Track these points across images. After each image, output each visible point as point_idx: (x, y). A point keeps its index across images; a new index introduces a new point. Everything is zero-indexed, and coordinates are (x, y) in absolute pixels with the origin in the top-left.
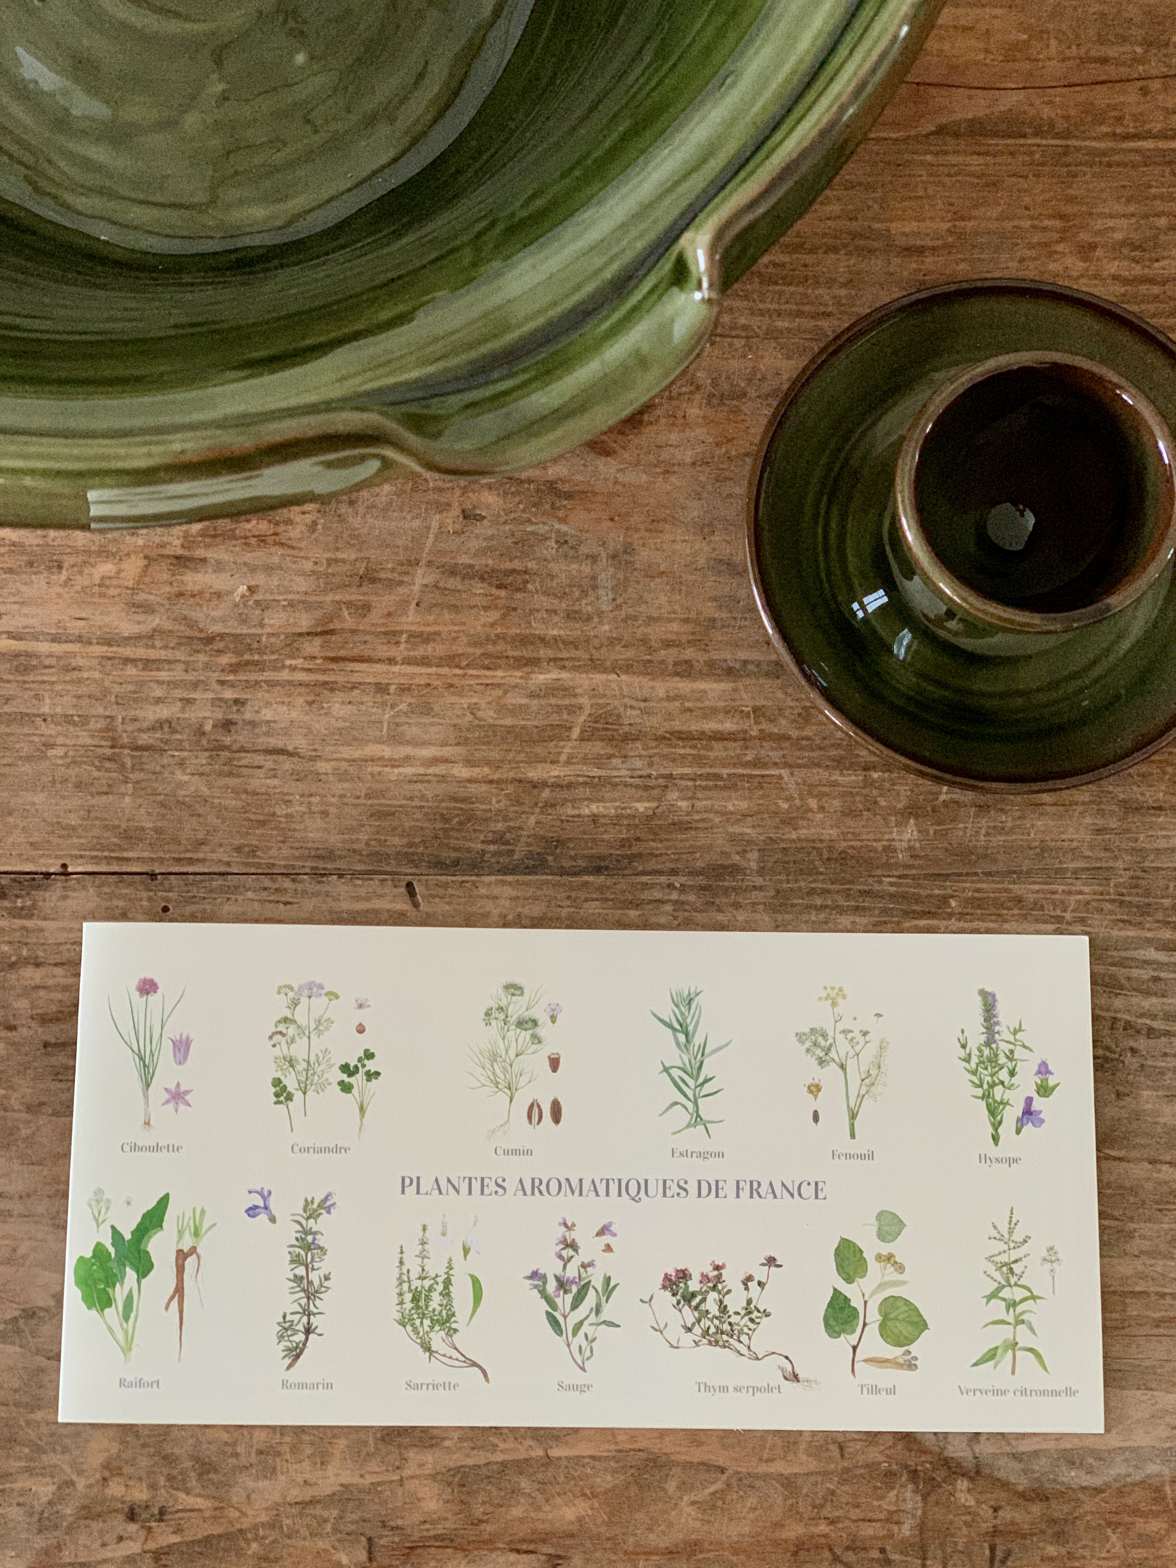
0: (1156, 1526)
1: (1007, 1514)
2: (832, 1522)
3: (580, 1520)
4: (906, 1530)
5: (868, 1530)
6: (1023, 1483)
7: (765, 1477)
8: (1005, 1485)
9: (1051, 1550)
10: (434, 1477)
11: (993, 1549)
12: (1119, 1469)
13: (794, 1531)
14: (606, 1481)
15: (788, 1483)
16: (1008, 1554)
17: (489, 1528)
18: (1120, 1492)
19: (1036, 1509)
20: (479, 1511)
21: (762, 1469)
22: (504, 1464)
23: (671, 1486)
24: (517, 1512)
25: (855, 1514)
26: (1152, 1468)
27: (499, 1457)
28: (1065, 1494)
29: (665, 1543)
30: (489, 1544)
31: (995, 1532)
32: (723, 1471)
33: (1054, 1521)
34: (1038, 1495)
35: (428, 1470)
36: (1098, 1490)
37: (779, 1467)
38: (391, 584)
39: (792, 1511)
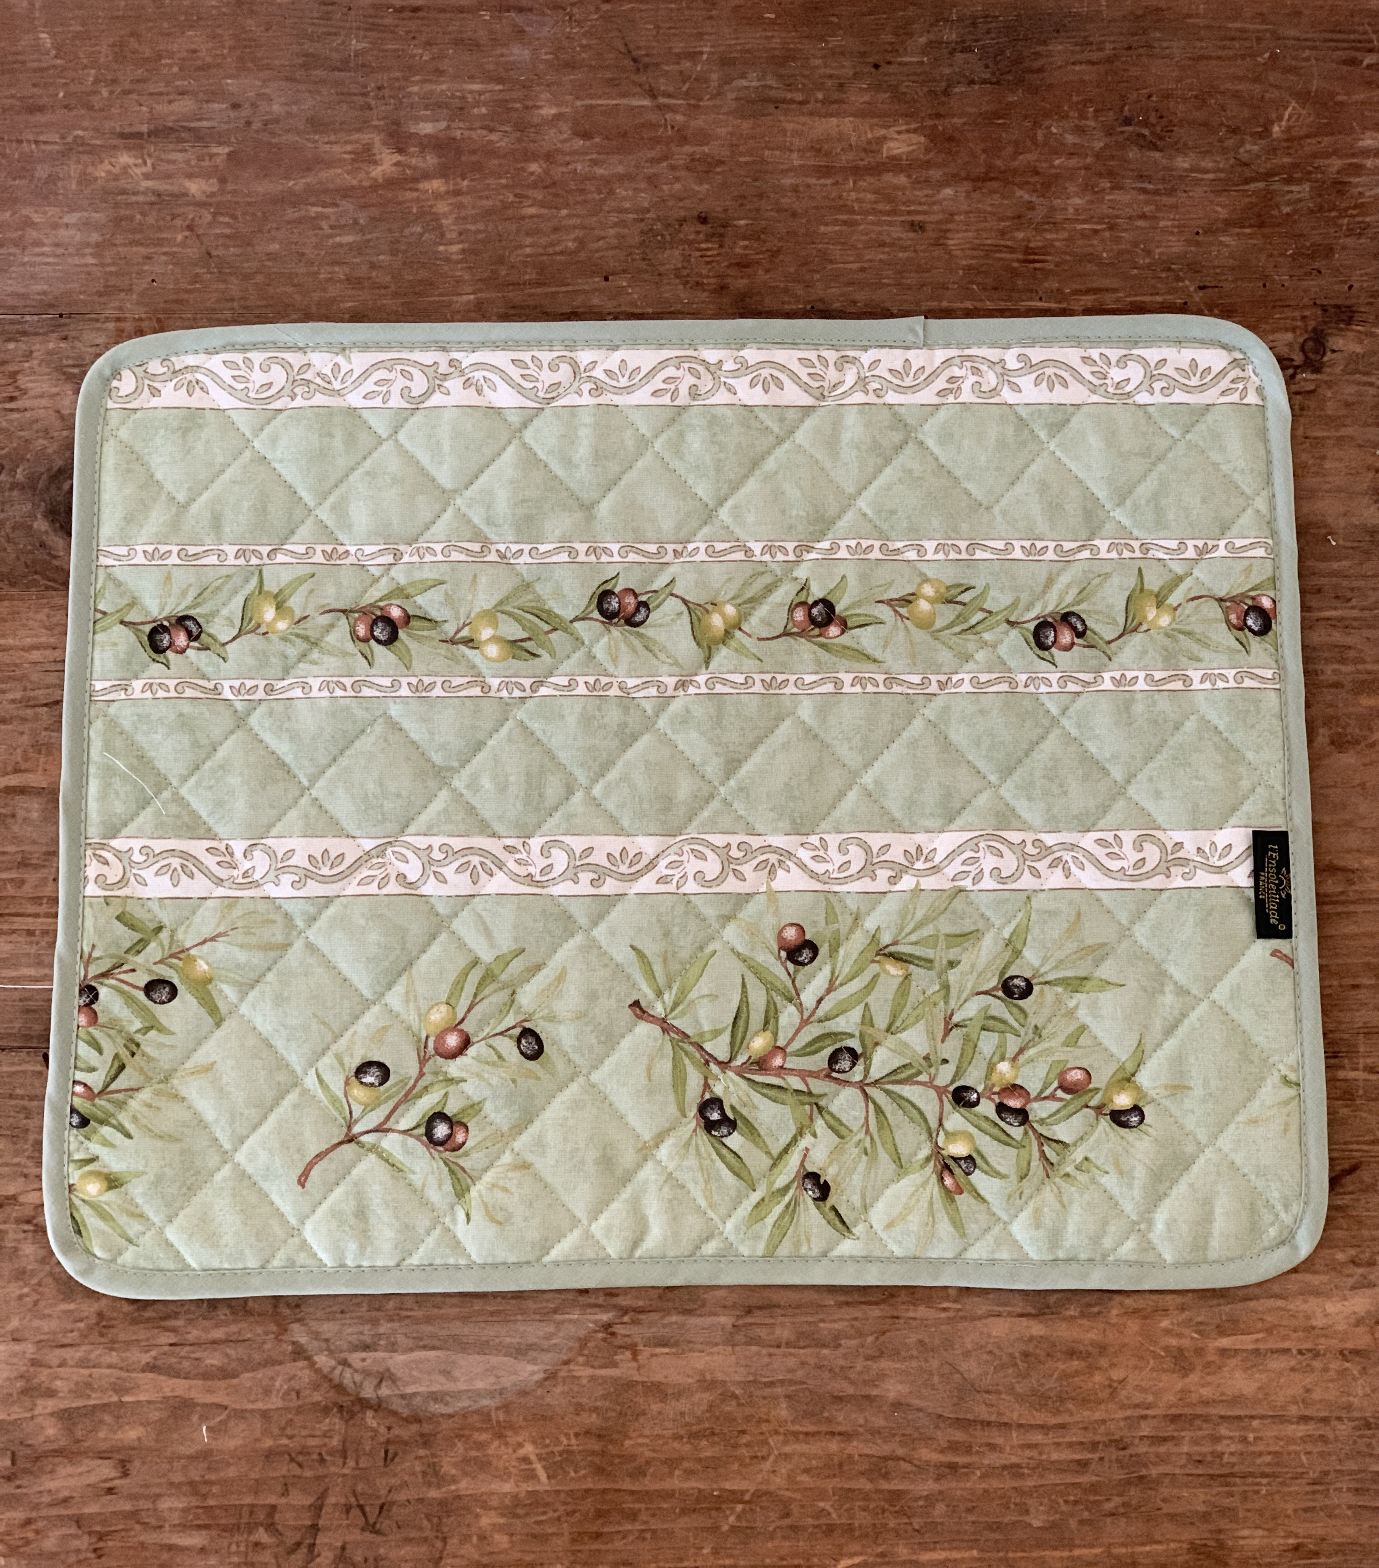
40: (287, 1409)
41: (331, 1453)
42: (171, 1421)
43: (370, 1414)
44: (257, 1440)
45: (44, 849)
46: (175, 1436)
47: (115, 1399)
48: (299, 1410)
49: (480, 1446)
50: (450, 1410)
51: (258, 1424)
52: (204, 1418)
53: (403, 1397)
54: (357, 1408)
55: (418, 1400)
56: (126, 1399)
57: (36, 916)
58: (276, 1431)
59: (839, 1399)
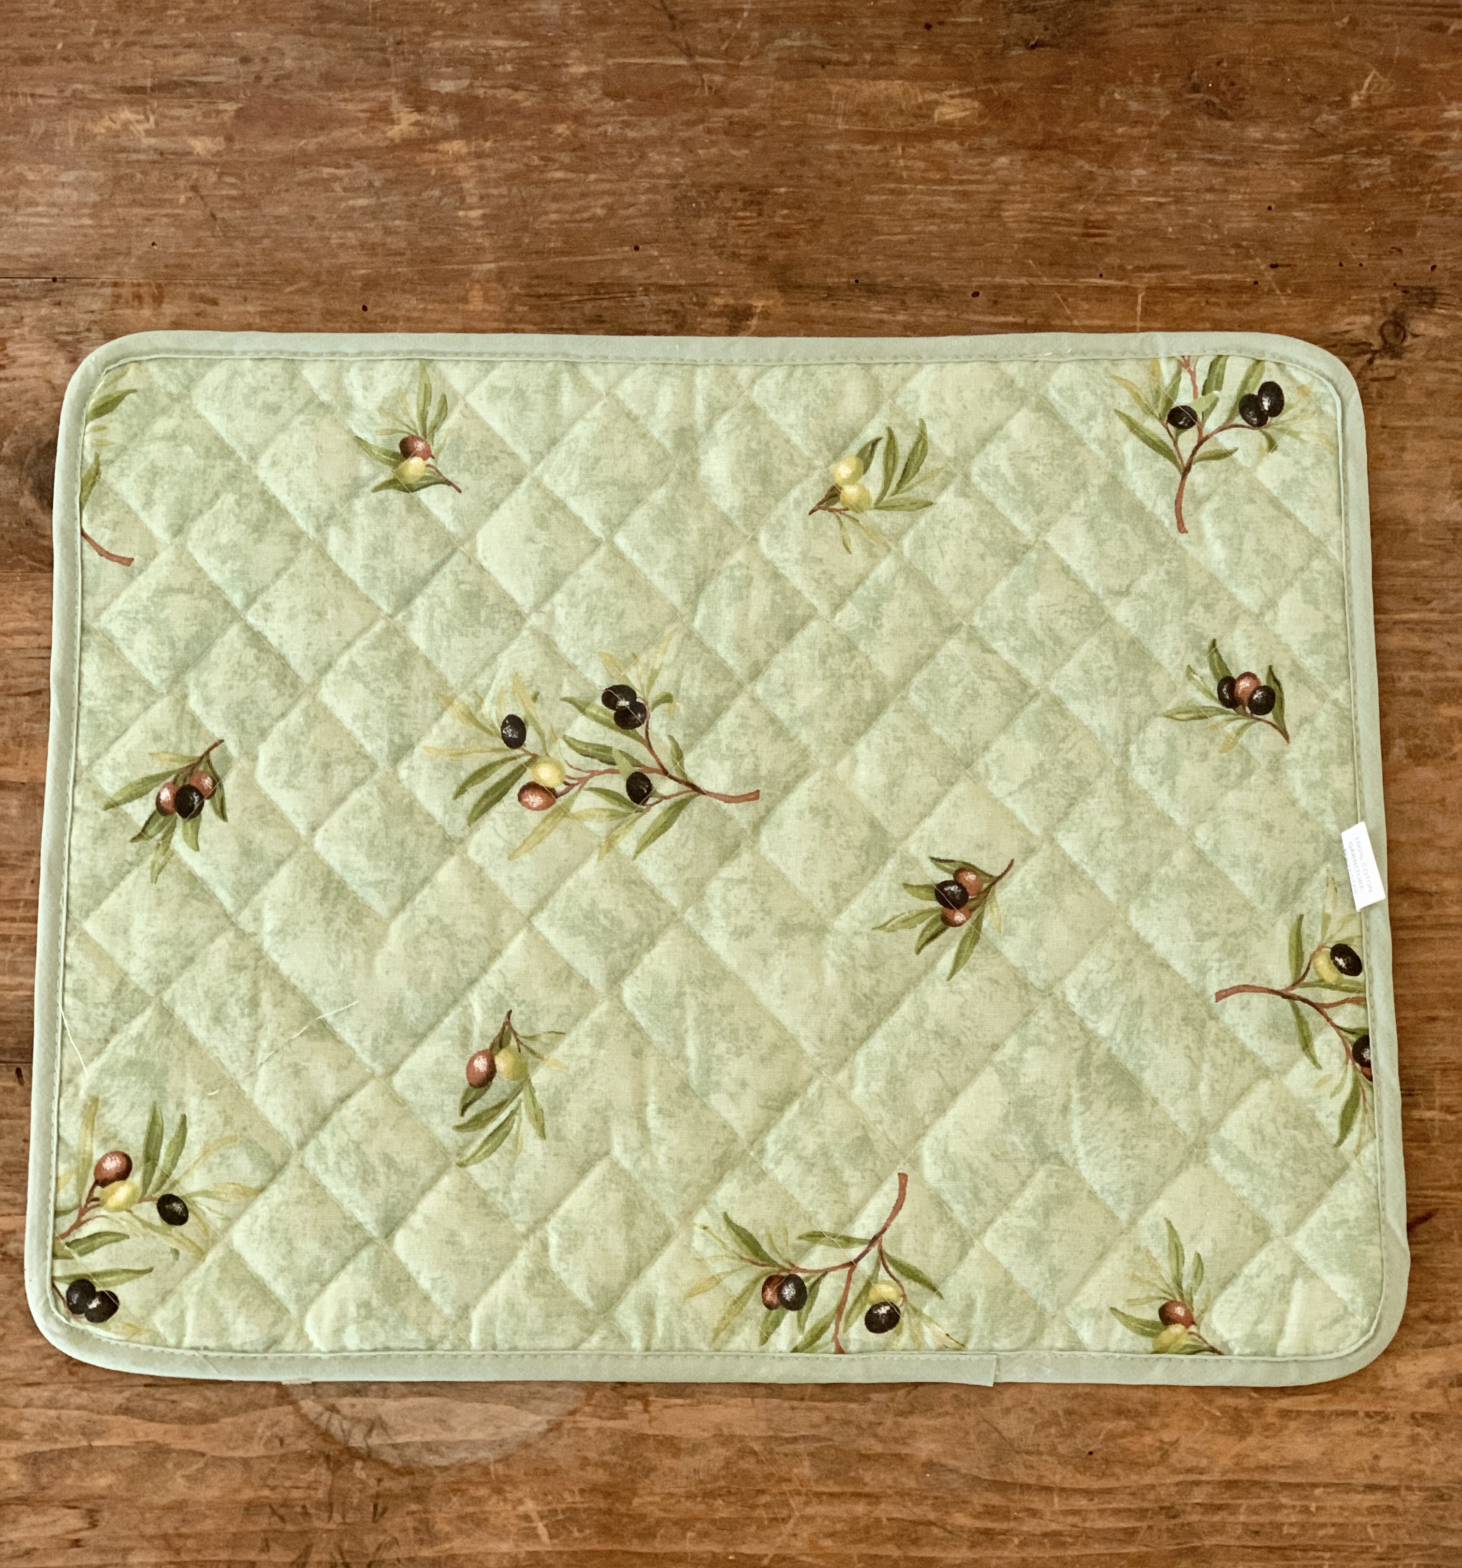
0: (483, 1492)
1: (387, 1484)
2: (273, 1489)
3: (110, 1487)
4: (321, 1494)
5: (296, 1494)
6: (398, 1464)
7: (231, 1459)
8: (385, 1464)
9: (414, 1507)
10: (16, 1459)
11: (375, 1507)
12: (461, 1454)
13: (248, 1494)
14: (126, 1462)
15: (246, 1463)
16: (385, 1510)
17: (51, 1492)
18: (461, 1470)
19: (406, 1481)
20: (44, 1480)
21: (230, 1454)
22: (61, 1452)
23: (170, 1466)
24: (69, 1481)
25: (288, 1483)
26: (482, 1454)
27: (59, 1446)
28: (427, 1471)
29: (164, 1501)
30: (49, 1501)
31: (378, 1496)
32: (203, 1455)
33: (415, 1488)
34: (407, 1471)
35: (13, 1454)
36: (446, 1469)
37: (239, 1453)
38: (14, 867)
39: (247, 1482)
40: (269, 1457)
41: (318, 1505)
42: (145, 1469)
43: (359, 1464)
44: (237, 1491)
45: (23, 848)
46: (149, 1485)
47: (84, 1443)
48: (283, 1459)
49: (478, 1501)
50: (444, 1462)
51: (238, 1474)
52: (178, 1465)
53: (395, 1446)
54: (344, 1458)
55: (409, 1452)
56: (97, 1443)
57: (13, 920)
58: (257, 1481)
59: (866, 1458)
